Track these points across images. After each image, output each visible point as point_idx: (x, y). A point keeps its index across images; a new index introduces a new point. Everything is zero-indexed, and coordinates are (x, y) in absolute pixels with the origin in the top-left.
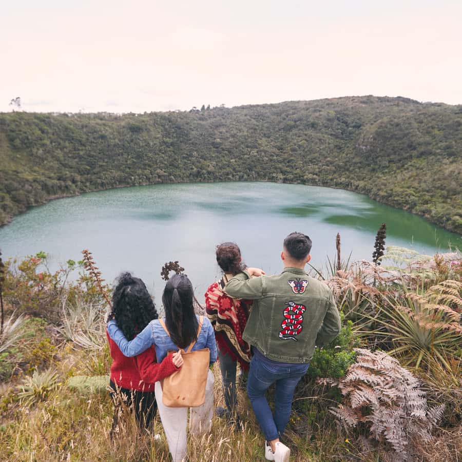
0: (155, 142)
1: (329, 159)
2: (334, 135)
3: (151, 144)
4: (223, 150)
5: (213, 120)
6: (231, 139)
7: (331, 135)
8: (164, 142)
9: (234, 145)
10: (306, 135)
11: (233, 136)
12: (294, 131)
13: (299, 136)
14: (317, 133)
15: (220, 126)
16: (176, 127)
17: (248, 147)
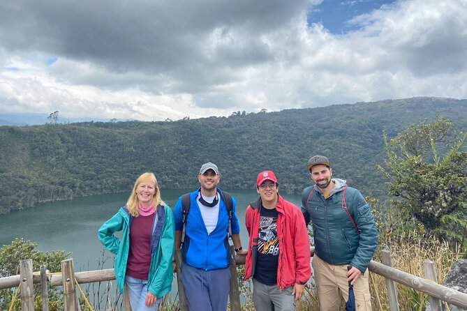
0: (169, 149)
1: (349, 170)
2: (363, 144)
3: (166, 150)
4: (239, 157)
5: (237, 127)
6: (250, 147)
7: (359, 144)
8: (178, 149)
9: (251, 152)
10: (331, 143)
11: (253, 143)
12: (321, 138)
13: (324, 144)
14: (344, 141)
15: (244, 133)
16: (196, 135)
17: (266, 154)
